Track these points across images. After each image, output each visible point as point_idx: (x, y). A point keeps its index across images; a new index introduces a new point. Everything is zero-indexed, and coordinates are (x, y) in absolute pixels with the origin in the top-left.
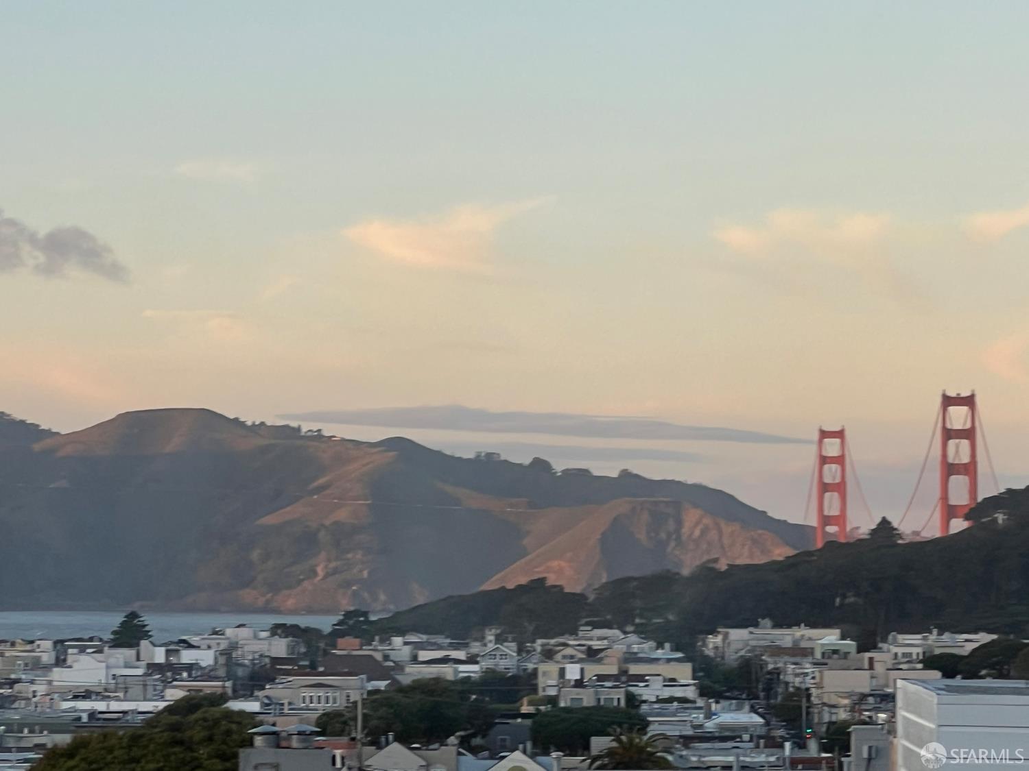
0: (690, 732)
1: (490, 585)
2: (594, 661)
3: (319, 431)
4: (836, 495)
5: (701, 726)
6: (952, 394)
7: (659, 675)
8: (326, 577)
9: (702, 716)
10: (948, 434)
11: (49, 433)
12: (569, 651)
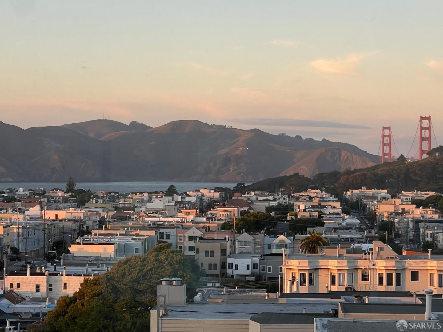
0: (337, 226)
1: (282, 175)
2: (310, 201)
3: (231, 127)
4: (388, 147)
5: (341, 224)
6: (423, 116)
7: (330, 206)
8: (232, 171)
9: (341, 220)
10: (422, 128)
11: (149, 127)
12: (304, 197)
